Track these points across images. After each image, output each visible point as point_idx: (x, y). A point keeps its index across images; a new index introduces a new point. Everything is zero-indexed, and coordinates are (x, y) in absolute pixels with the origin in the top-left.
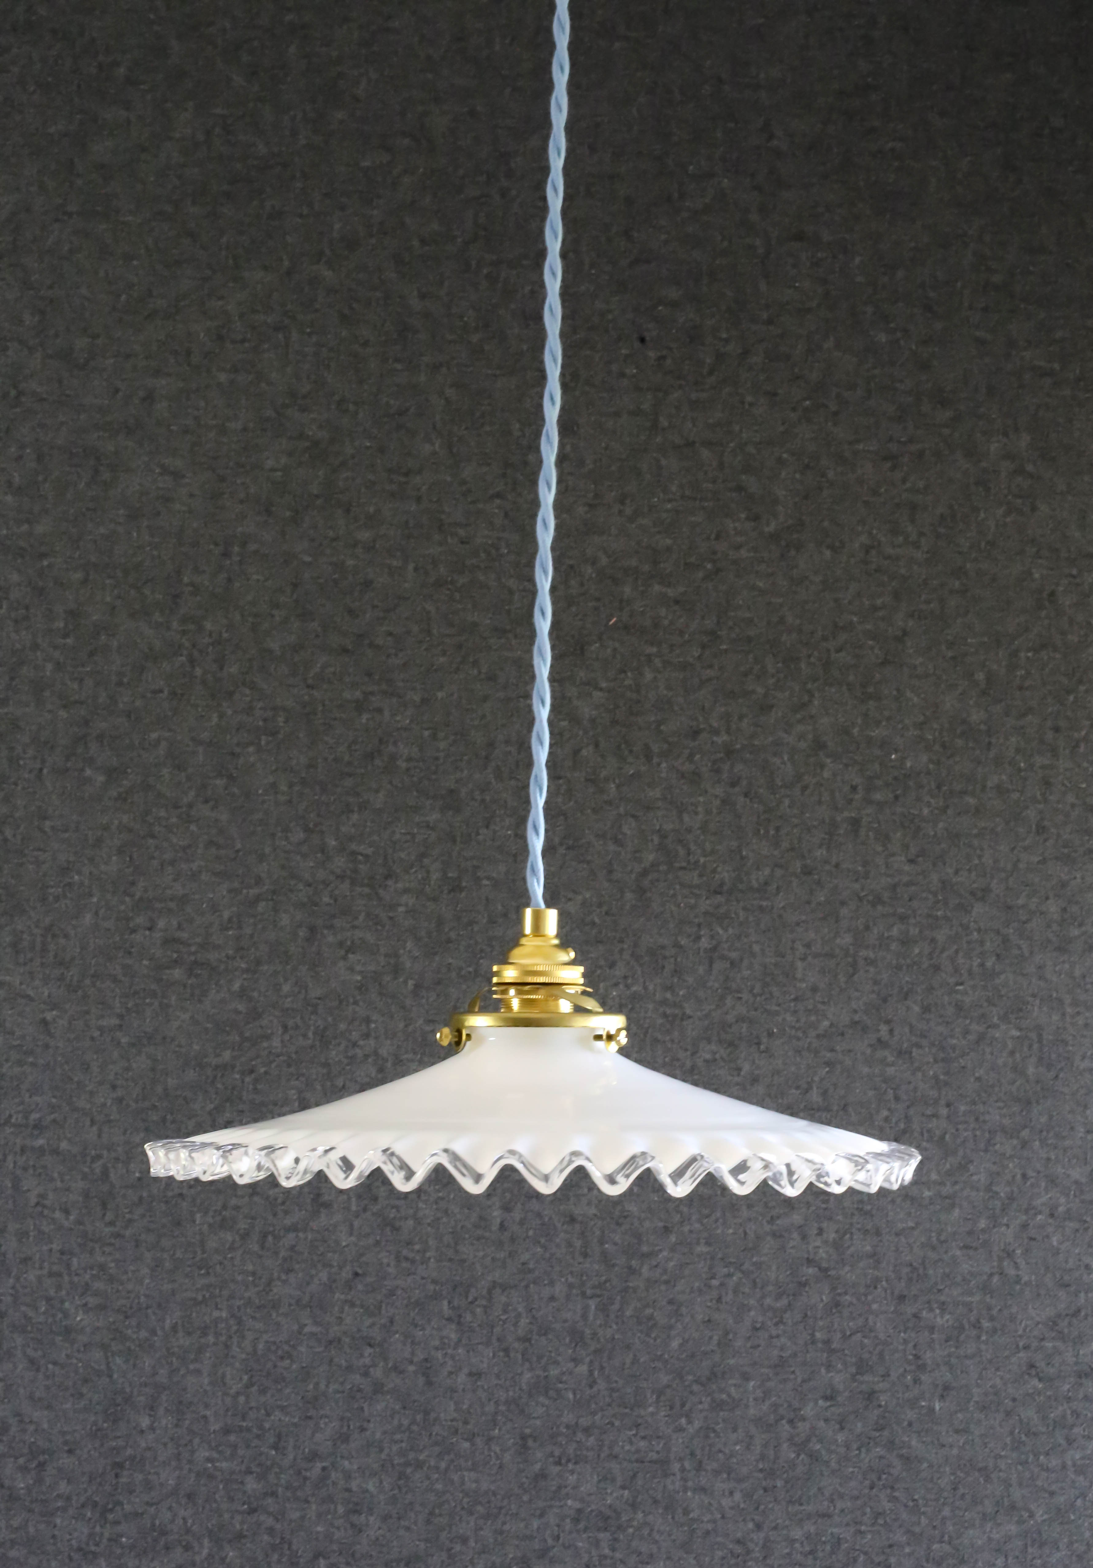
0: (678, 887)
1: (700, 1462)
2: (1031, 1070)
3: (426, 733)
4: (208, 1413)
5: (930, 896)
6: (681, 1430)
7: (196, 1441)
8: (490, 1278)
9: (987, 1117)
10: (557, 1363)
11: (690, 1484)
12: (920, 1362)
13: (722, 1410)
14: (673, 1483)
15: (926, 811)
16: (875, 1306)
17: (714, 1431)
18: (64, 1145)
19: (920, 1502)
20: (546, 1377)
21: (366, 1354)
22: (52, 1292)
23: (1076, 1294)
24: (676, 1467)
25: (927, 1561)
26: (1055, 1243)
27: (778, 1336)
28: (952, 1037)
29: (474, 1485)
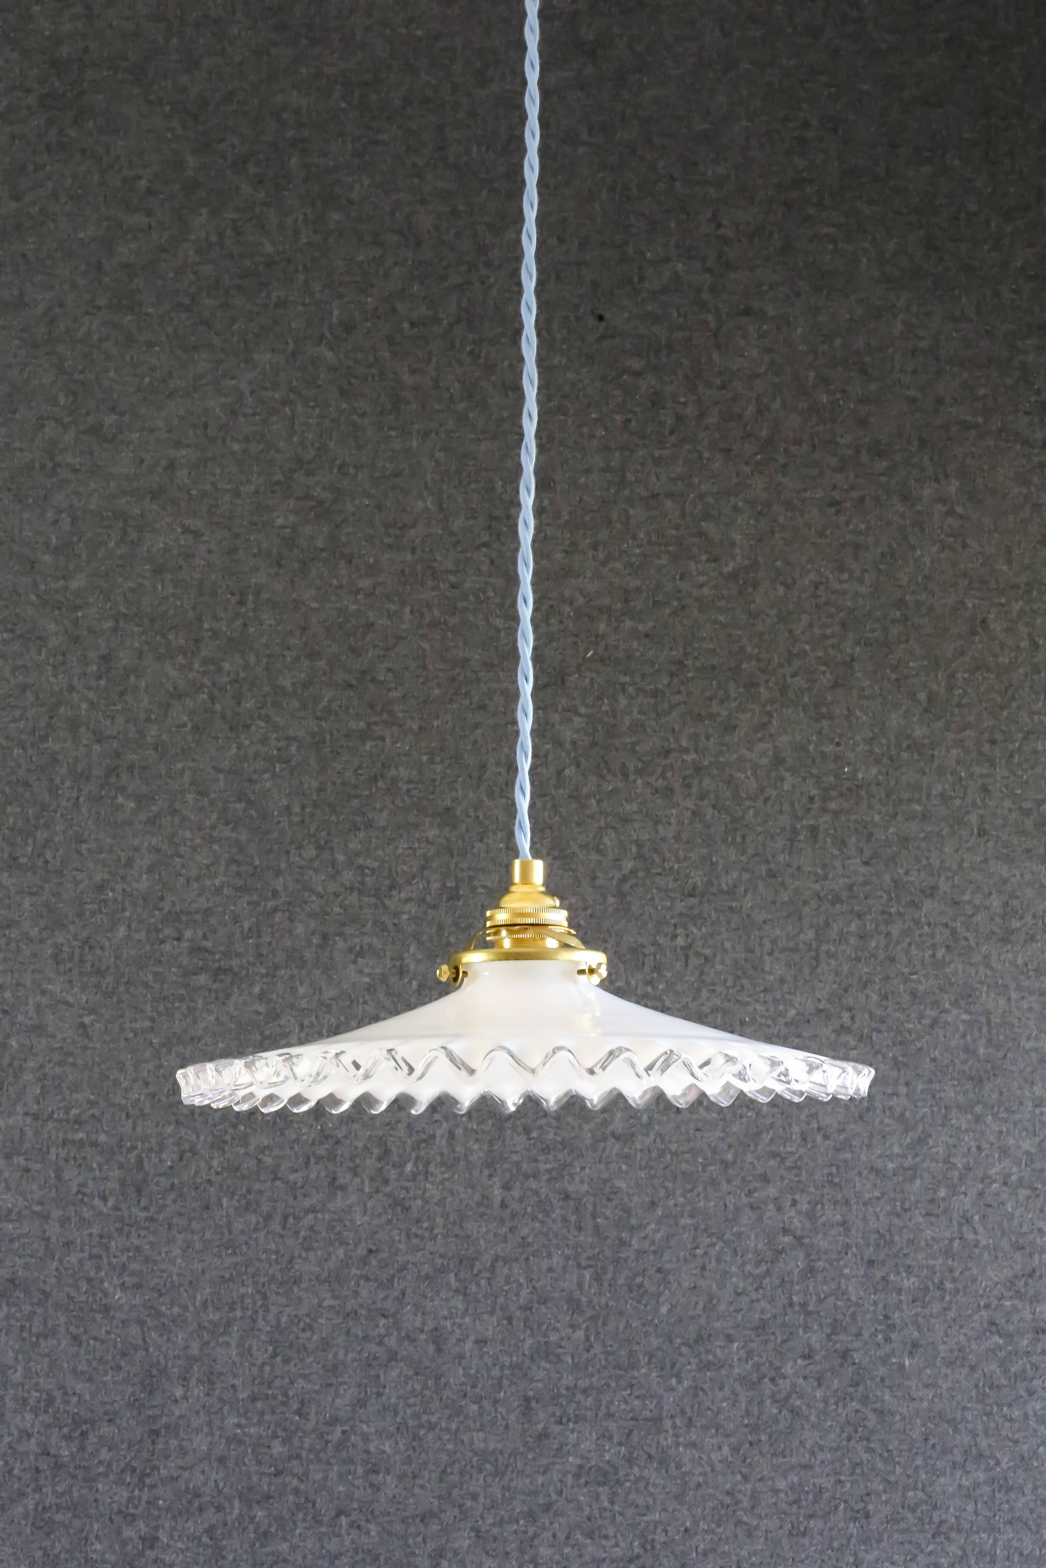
0: (655, 891)
1: (690, 1419)
2: (981, 1051)
3: (424, 758)
4: (236, 1382)
5: (884, 895)
6: (673, 1389)
7: (226, 1408)
8: (492, 1252)
9: (943, 1095)
10: (556, 1329)
11: (682, 1439)
12: (890, 1322)
13: (708, 1370)
14: (666, 1439)
15: (877, 818)
16: (846, 1271)
17: (702, 1389)
18: (102, 1138)
19: (895, 1452)
20: (546, 1343)
21: (381, 1325)
22: (92, 1274)
23: (1031, 1256)
24: (668, 1424)
25: (903, 1507)
26: (1010, 1209)
27: (758, 1300)
28: (908, 1022)
29: (482, 1445)
